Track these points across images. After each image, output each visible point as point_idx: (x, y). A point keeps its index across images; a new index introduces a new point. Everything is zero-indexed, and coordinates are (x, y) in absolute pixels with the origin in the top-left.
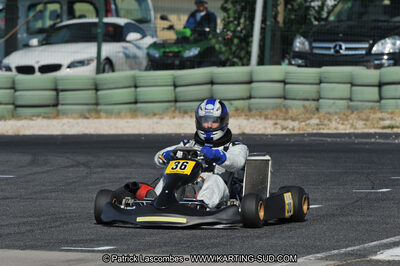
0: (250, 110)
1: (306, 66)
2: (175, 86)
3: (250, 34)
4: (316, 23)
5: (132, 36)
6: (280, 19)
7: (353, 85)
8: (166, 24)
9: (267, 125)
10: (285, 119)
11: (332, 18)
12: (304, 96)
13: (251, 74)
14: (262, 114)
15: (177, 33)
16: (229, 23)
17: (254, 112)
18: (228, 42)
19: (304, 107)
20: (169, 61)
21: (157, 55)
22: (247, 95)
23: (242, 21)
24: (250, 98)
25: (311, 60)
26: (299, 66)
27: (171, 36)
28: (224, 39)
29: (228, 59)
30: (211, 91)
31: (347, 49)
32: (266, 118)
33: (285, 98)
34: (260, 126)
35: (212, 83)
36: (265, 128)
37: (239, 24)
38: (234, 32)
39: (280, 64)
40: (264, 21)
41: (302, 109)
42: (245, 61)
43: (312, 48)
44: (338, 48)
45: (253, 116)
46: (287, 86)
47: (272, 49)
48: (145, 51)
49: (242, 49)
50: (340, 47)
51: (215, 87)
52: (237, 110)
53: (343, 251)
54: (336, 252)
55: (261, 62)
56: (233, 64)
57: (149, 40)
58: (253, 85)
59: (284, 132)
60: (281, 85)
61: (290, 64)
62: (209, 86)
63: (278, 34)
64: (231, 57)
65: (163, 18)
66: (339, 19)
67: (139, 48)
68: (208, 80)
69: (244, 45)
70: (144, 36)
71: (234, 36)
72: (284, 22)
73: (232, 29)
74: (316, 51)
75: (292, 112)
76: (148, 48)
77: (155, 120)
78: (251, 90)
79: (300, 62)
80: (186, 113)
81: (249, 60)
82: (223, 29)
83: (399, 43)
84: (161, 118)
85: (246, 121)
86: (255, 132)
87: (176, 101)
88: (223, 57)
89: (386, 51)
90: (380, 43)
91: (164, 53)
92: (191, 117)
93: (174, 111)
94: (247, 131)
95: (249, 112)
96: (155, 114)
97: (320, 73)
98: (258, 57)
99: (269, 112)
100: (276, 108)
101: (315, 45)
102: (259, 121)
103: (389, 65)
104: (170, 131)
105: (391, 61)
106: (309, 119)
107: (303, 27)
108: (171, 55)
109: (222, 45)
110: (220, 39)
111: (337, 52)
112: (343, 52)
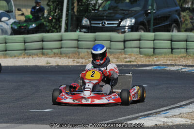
0: (61, 54)
1: (88, 32)
2: (25, 42)
3: (61, 17)
4: (93, 11)
5: (4, 19)
6: (75, 10)
7: (111, 41)
8: (20, 13)
9: (70, 61)
10: (78, 58)
11: (100, 9)
12: (86, 47)
13: (61, 36)
14: (67, 55)
15: (25, 17)
16: (51, 11)
17: (63, 55)
18: (50, 21)
19: (87, 52)
20: (22, 31)
21: (16, 28)
22: (59, 46)
23: (57, 11)
24: (61, 48)
25: (91, 29)
26: (85, 32)
27: (23, 18)
28: (48, 19)
29: (50, 29)
30: (42, 45)
31: (108, 24)
32: (69, 58)
33: (78, 48)
34: (66, 62)
35: (43, 41)
36: (69, 62)
37: (55, 12)
38: (53, 16)
39: (75, 31)
40: (67, 11)
41: (86, 53)
42: (58, 30)
43: (91, 24)
44: (103, 23)
45: (63, 57)
46: (79, 42)
47: (72, 25)
48: (10, 26)
50: (105, 23)
51: (44, 43)
52: (55, 54)
55: (66, 31)
56: (52, 32)
57: (12, 21)
58: (63, 42)
59: (78, 64)
60: (76, 42)
61: (80, 31)
62: (41, 42)
63: (75, 19)
64: (51, 28)
65: (19, 10)
66: (104, 10)
67: (7, 24)
68: (41, 39)
69: (58, 23)
70: (10, 19)
71: (53, 18)
72: (77, 11)
73: (52, 15)
74: (93, 25)
75: (82, 55)
76: (12, 24)
77: (15, 59)
78: (61, 44)
79: (84, 30)
80: (30, 55)
81: (61, 29)
82: (48, 14)
83: (133, 21)
84: (18, 58)
85: (59, 60)
86: (64, 65)
87: (25, 50)
88: (48, 29)
89: (127, 25)
90: (124, 21)
91: (19, 27)
92: (33, 57)
93: (24, 55)
94: (60, 64)
95: (61, 55)
96: (15, 56)
97: (95, 36)
98: (65, 28)
99: (70, 55)
100: (74, 53)
101: (92, 22)
102: (66, 59)
103: (129, 32)
104: (22, 65)
105: (130, 30)
106: (90, 58)
107: (87, 14)
108: (23, 27)
109: (47, 23)
110: (46, 19)
111: (103, 25)
112: (106, 25)
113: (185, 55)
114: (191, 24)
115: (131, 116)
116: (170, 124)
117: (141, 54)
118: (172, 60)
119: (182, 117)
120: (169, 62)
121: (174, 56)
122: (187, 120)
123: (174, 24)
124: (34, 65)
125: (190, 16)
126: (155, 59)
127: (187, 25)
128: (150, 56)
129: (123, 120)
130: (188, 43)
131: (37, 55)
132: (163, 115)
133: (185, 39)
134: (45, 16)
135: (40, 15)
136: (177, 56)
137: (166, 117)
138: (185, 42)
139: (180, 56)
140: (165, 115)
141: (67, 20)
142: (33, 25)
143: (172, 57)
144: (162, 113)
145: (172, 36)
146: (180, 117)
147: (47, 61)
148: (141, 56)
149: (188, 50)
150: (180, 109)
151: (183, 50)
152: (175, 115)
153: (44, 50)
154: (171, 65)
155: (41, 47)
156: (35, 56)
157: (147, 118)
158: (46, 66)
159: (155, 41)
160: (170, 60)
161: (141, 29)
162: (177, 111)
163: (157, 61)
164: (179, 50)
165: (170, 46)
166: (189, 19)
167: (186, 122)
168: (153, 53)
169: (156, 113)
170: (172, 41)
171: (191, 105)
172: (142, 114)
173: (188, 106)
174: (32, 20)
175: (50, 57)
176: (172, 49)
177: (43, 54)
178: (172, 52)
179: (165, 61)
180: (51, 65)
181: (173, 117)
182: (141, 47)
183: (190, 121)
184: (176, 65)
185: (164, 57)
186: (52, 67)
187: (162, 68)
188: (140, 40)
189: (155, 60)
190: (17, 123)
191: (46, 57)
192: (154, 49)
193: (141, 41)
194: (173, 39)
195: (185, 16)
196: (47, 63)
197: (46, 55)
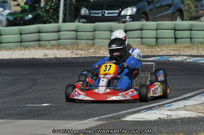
0: (59, 45)
1: (87, 23)
2: (21, 34)
3: (58, 7)
4: (92, 1)
7: (111, 31)
10: (77, 50)
12: (86, 38)
13: (59, 27)
14: (65, 47)
15: (21, 7)
16: (48, 1)
17: (61, 47)
18: (47, 11)
19: (87, 43)
20: (18, 22)
21: (11, 19)
23: (54, 1)
24: (59, 39)
25: (90, 19)
26: (84, 23)
27: (18, 9)
28: (45, 10)
29: (47, 20)
30: (39, 36)
31: (108, 13)
32: (67, 49)
33: (77, 39)
34: (64, 54)
35: (39, 32)
36: (67, 54)
37: (52, 2)
38: (50, 6)
39: (74, 22)
41: (85, 45)
42: (56, 20)
43: (90, 13)
44: (103, 13)
45: (61, 49)
46: (78, 33)
47: (70, 15)
48: (5, 17)
49: (54, 15)
50: (105, 12)
51: (41, 34)
52: (52, 45)
53: (108, 116)
54: (104, 116)
56: (50, 22)
57: (7, 12)
58: (61, 33)
59: (77, 56)
60: (75, 32)
61: (79, 22)
62: (38, 34)
63: (73, 8)
64: (49, 19)
67: (2, 15)
68: (38, 31)
69: (55, 13)
70: (5, 9)
71: (50, 8)
72: (76, 1)
73: (49, 4)
74: (92, 15)
76: (7, 15)
77: (11, 52)
78: (59, 35)
79: (84, 20)
80: (26, 47)
81: (58, 20)
82: (45, 4)
83: (135, 10)
84: (14, 51)
85: (57, 52)
86: (62, 57)
87: (21, 42)
88: (45, 19)
89: (128, 14)
90: (125, 10)
91: (15, 18)
92: (29, 50)
93: (21, 47)
94: (58, 56)
95: (59, 46)
96: (11, 49)
97: (95, 26)
98: (63, 18)
99: (69, 46)
100: (72, 44)
101: (91, 12)
102: (64, 51)
103: (130, 21)
104: (19, 57)
105: (131, 19)
106: (89, 49)
107: (86, 3)
108: (18, 18)
109: (44, 13)
110: (43, 10)
111: (103, 15)
112: (106, 15)
113: (190, 45)
114: (195, 12)
115: (133, 110)
116: (175, 117)
117: (143, 44)
118: (176, 50)
119: (186, 110)
120: (172, 53)
121: (178, 45)
122: (192, 113)
123: (178, 13)
124: (31, 57)
125: (194, 3)
126: (158, 49)
127: (191, 13)
128: (152, 46)
129: (124, 113)
130: (192, 32)
131: (34, 47)
132: (166, 108)
133: (189, 28)
134: (42, 6)
135: (37, 5)
136: (181, 45)
137: (170, 110)
138: (189, 31)
139: (184, 45)
140: (169, 108)
141: (65, 10)
142: (30, 16)
143: (176, 47)
144: (165, 106)
145: (175, 25)
146: (184, 110)
147: (45, 53)
148: (144, 46)
149: (193, 40)
150: (184, 101)
151: (188, 39)
152: (179, 108)
153: (41, 42)
154: (175, 55)
155: (37, 39)
156: (32, 48)
157: (150, 112)
158: (44, 59)
159: (158, 31)
160: (174, 50)
161: (143, 18)
162: (181, 104)
163: (160, 51)
164: (183, 39)
165: (173, 36)
166: (193, 8)
167: (191, 115)
168: (155, 44)
169: (160, 106)
170: (175, 30)
171: (196, 98)
172: (145, 107)
173: (193, 98)
174: (29, 10)
175: (47, 49)
176: (176, 39)
177: (40, 46)
178: (176, 41)
179: (169, 51)
180: (48, 57)
181: (177, 110)
182: (143, 37)
183: (196, 114)
184: (180, 55)
185: (168, 47)
186: (49, 59)
187: (165, 59)
188: (141, 30)
189: (158, 51)
190: (14, 119)
191: (43, 49)
192: (157, 38)
193: (143, 31)
194: (177, 28)
195: (188, 4)
196: (45, 56)
197: (44, 47)
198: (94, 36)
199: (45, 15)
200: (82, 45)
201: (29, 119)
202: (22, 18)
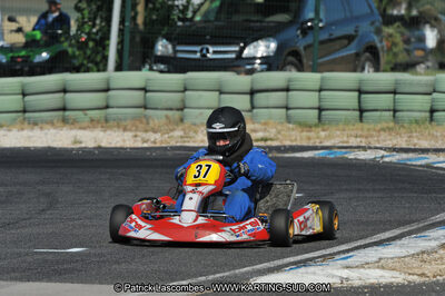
0: (107, 120)
1: (169, 72)
2: (24, 95)
3: (106, 36)
4: (180, 24)
6: (140, 20)
7: (221, 93)
8: (14, 26)
9: (126, 138)
10: (146, 131)
11: (198, 18)
12: (166, 105)
13: (108, 81)
14: (120, 124)
15: (26, 35)
16: (84, 23)
17: (111, 123)
18: (82, 46)
19: (167, 117)
20: (18, 67)
21: (4, 61)
22: (104, 104)
23: (98, 22)
24: (107, 107)
25: (175, 65)
26: (161, 72)
27: (20, 39)
28: (78, 42)
29: (82, 65)
30: (64, 99)
31: (215, 52)
32: (125, 130)
33: (146, 108)
34: (118, 139)
35: (65, 91)
36: (124, 141)
37: (94, 26)
38: (89, 34)
39: (140, 69)
40: (122, 22)
41: (164, 120)
42: (101, 66)
43: (175, 51)
44: (204, 51)
45: (111, 128)
46: (148, 94)
47: (131, 54)
49: (97, 53)
50: (208, 50)
51: (68, 95)
52: (92, 120)
53: (211, 277)
54: (203, 278)
56: (88, 70)
58: (110, 93)
59: (145, 145)
60: (142, 93)
61: (151, 69)
62: (62, 95)
63: (138, 39)
64: (85, 62)
65: (11, 19)
66: (205, 20)
68: (60, 87)
69: (100, 49)
71: (89, 39)
72: (145, 24)
73: (87, 30)
74: (180, 55)
75: (154, 123)
77: (2, 132)
78: (107, 98)
79: (162, 67)
80: (35, 124)
81: (106, 65)
82: (77, 30)
83: (273, 45)
84: (9, 130)
85: (102, 133)
86: (113, 146)
87: (24, 111)
88: (76, 63)
89: (259, 55)
90: (252, 46)
91: (11, 58)
92: (41, 128)
93: (23, 123)
94: (104, 145)
95: (106, 123)
96: (2, 126)
97: (185, 80)
98: (116, 62)
99: (128, 123)
100: (135, 118)
101: (179, 48)
102: (117, 133)
103: (262, 71)
104: (18, 145)
105: (264, 66)
106: (172, 130)
107: (166, 28)
108: (20, 60)
109: (75, 49)
110: (73, 41)
111: (204, 56)
112: (210, 56)
113: (391, 124)
114: (405, 54)
116: (357, 283)
117: (289, 122)
118: (361, 136)
119: (383, 267)
120: (353, 142)
121: (365, 126)
123: (368, 54)
124: (45, 145)
125: (402, 34)
126: (323, 134)
127: (395, 55)
128: (310, 127)
130: (398, 96)
131: (51, 123)
132: (339, 262)
133: (391, 88)
135: (60, 32)
136: (372, 126)
137: (347, 267)
138: (392, 95)
139: (379, 126)
140: (345, 262)
141: (120, 43)
142: (44, 54)
143: (362, 130)
144: (337, 257)
145: (361, 81)
147: (75, 137)
148: (291, 126)
149: (398, 114)
150: (379, 248)
151: (388, 113)
152: (367, 264)
153: (67, 113)
154: (359, 147)
155: (59, 105)
156: (48, 126)
157: (303, 270)
158: (73, 149)
159: (323, 93)
160: (356, 137)
161: (292, 64)
162: (372, 254)
163: (327, 138)
164: (378, 113)
165: (355, 104)
166: (401, 43)
168: (317, 121)
169: (324, 258)
170: (361, 92)
171: (405, 241)
172: (292, 259)
174: (42, 42)
175: (81, 128)
176: (362, 111)
177: (65, 121)
178: (361, 117)
179: (345, 139)
180: (83, 145)
182: (290, 106)
183: (403, 276)
184: (370, 148)
185: (344, 130)
186: (84, 150)
187: (338, 155)
188: (287, 90)
189: (321, 137)
190: (6, 280)
191: (71, 129)
192: (320, 109)
193: (290, 93)
194: (365, 88)
195: (390, 36)
196: (75, 142)
197: (72, 124)
198: (183, 101)
199: (77, 53)
200: (156, 121)
201: (39, 280)
202: (26, 59)
